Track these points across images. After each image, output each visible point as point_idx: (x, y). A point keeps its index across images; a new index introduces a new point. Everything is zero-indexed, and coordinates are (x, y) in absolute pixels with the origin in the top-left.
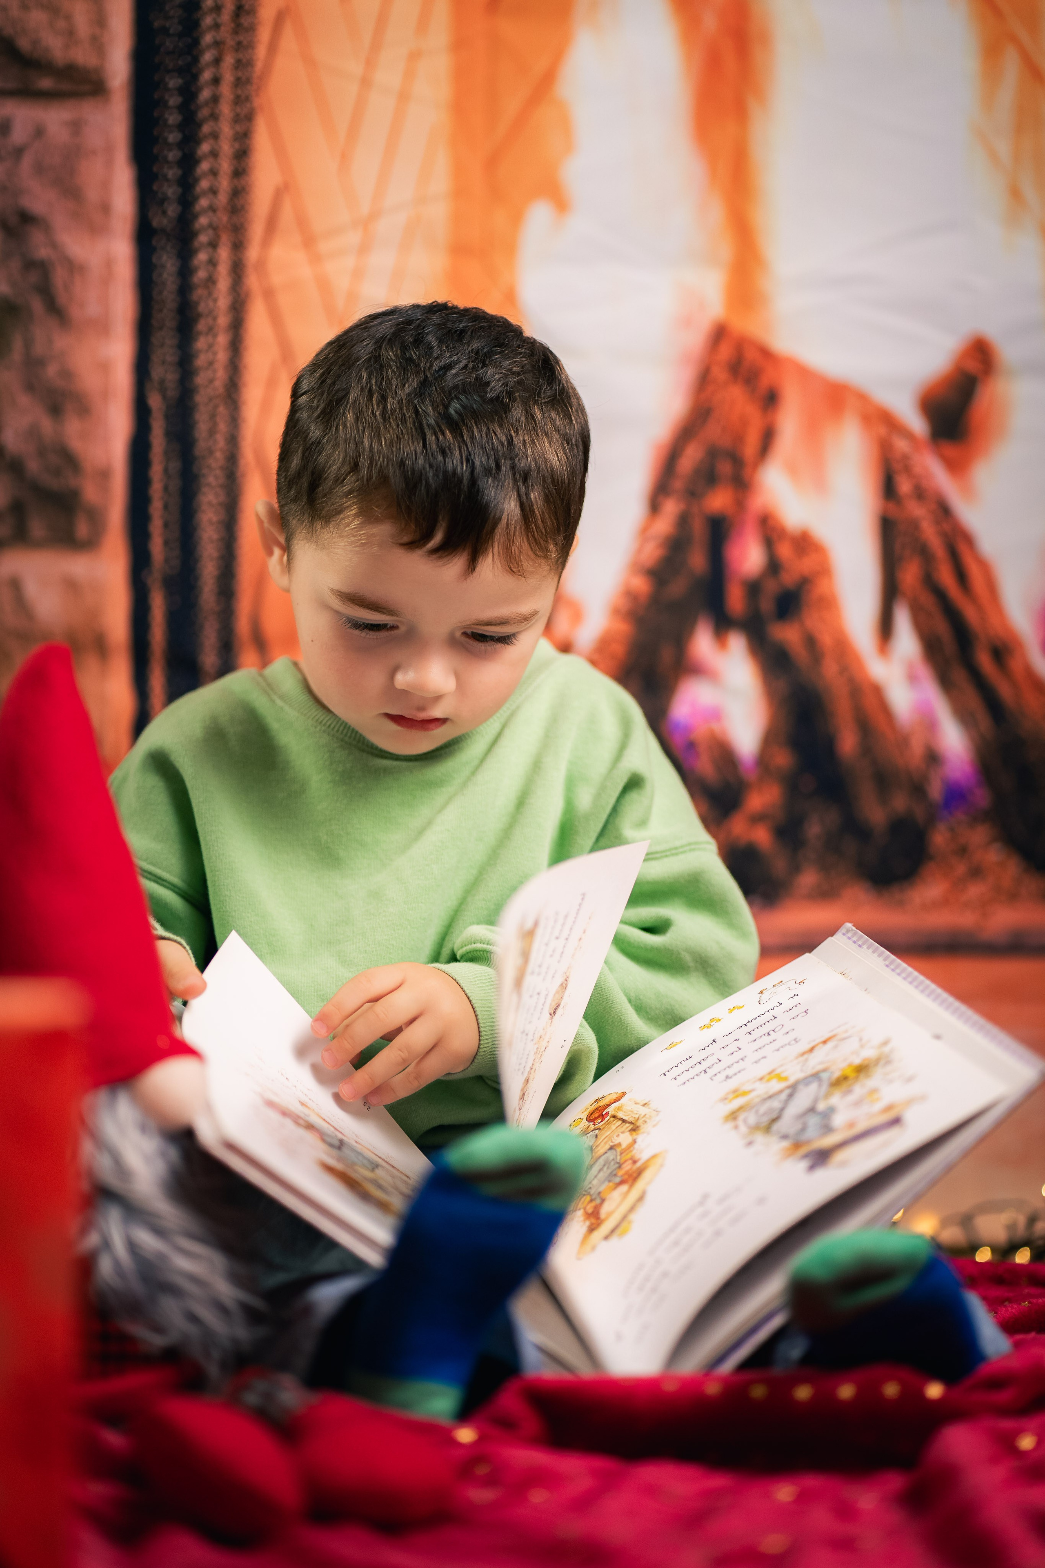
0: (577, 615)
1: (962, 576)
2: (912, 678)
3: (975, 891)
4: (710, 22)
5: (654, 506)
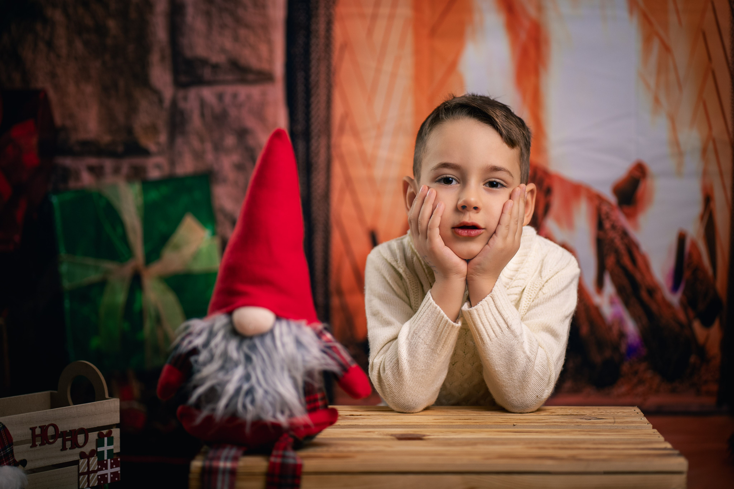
1: (633, 260)
2: (612, 303)
3: (640, 389)
4: (523, 36)
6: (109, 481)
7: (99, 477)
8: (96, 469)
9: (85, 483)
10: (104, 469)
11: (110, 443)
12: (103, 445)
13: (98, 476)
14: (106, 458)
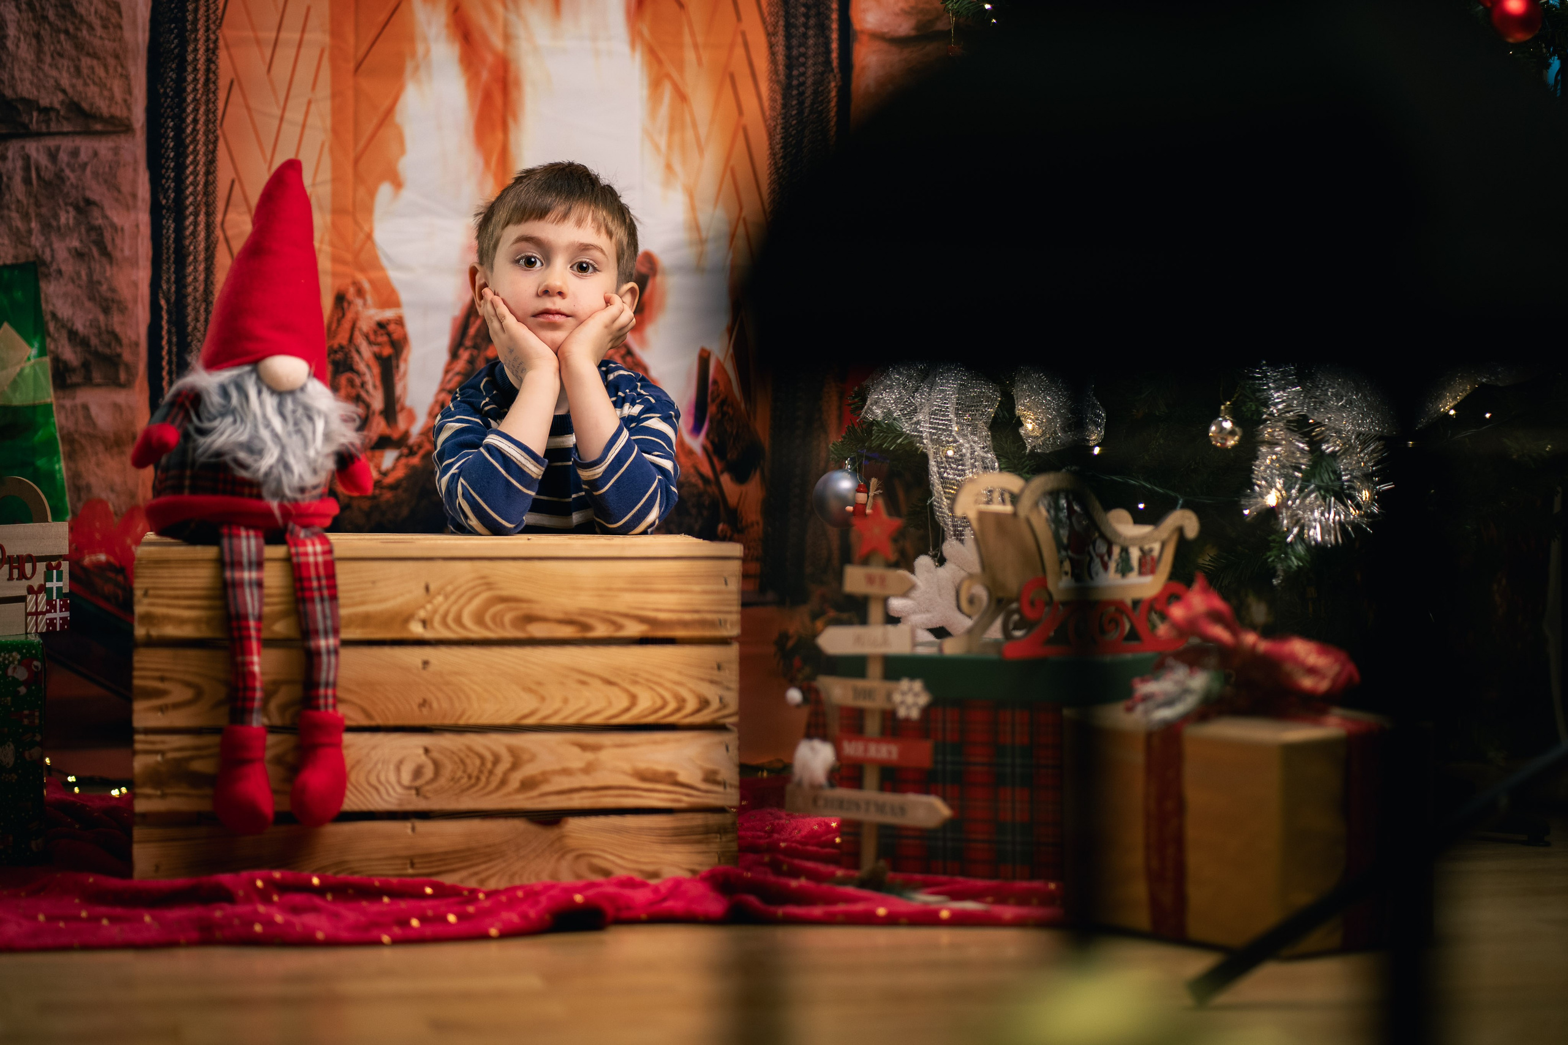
0: (411, 417)
4: (485, 77)
5: (454, 355)
6: (58, 629)
7: (48, 621)
8: (44, 610)
9: (32, 627)
10: (53, 611)
11: (59, 579)
12: (52, 581)
13: (47, 619)
14: (55, 598)
